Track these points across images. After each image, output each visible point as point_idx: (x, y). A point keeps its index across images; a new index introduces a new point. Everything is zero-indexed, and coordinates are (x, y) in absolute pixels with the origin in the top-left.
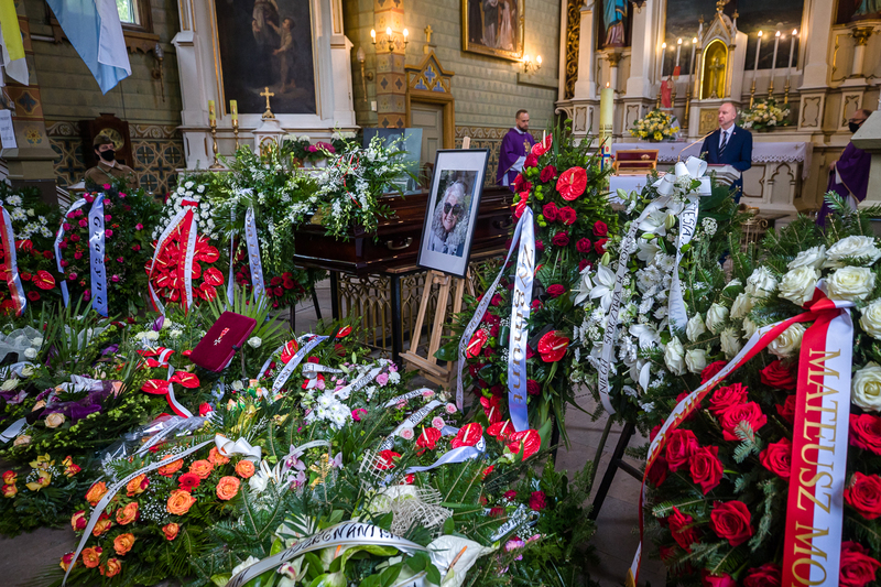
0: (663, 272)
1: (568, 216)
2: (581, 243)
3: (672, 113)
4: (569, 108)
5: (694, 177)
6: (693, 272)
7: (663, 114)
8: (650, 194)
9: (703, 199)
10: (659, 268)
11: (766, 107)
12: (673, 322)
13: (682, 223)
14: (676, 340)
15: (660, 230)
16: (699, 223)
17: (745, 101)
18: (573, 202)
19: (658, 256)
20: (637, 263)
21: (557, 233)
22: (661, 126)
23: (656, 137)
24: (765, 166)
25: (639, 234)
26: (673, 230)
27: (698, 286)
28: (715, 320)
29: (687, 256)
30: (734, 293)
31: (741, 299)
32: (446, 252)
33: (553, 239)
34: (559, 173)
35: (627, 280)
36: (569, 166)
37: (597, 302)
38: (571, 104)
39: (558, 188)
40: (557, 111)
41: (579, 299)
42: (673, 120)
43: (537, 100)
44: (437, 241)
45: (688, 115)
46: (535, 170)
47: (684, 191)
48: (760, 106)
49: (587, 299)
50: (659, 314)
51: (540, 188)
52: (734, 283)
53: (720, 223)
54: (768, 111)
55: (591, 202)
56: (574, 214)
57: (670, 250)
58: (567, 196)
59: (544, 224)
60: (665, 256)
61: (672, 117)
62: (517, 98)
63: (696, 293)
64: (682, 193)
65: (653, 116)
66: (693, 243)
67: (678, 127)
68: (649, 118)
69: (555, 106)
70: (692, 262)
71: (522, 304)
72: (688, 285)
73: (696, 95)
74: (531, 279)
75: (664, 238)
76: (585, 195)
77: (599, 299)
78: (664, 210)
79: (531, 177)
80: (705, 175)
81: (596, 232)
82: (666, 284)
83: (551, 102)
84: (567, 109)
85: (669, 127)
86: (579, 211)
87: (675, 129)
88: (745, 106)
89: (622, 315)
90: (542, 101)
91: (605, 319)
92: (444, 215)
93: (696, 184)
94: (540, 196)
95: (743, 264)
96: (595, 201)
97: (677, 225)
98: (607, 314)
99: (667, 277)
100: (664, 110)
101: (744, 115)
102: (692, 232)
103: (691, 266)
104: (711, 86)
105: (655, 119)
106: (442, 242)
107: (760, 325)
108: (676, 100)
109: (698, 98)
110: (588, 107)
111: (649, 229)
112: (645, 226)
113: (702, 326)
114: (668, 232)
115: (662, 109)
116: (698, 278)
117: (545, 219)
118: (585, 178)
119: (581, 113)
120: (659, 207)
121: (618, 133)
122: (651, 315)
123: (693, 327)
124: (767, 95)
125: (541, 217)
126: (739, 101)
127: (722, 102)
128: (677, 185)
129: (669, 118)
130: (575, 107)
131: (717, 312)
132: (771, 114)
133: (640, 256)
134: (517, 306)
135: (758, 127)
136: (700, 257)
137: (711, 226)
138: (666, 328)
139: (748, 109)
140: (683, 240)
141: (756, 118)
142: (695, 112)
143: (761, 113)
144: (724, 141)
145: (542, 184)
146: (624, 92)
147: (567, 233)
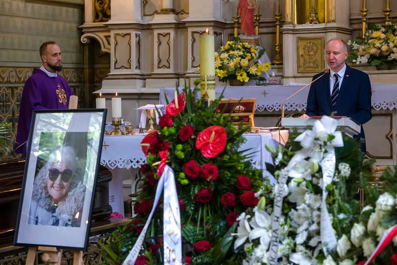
0: (312, 210)
1: (211, 173)
2: (226, 197)
3: (257, 43)
4: (102, 35)
5: (329, 132)
6: (336, 205)
7: (247, 45)
8: (293, 146)
9: (337, 150)
10: (309, 206)
11: (383, 36)
12: (326, 245)
13: (324, 169)
14: (329, 258)
15: (307, 176)
16: (337, 168)
17: (356, 26)
18: (213, 160)
19: (307, 196)
20: (289, 205)
21: (200, 191)
22: (245, 62)
23: (239, 78)
24: (390, 115)
25: (289, 180)
26: (317, 175)
27: (341, 216)
28: (358, 235)
29: (331, 193)
30: (368, 214)
31: (373, 217)
32: (56, 223)
33: (196, 196)
34: (197, 132)
35: (282, 220)
36: (206, 125)
37: (257, 242)
38: (107, 28)
39: (198, 146)
40: (84, 39)
41: (239, 243)
42: (261, 53)
43: (55, 24)
44: (42, 213)
45: (281, 45)
46: (173, 130)
47: (322, 143)
48: (375, 34)
49: (247, 241)
50: (313, 243)
51: (180, 147)
52: (367, 208)
53: (353, 168)
54: (386, 41)
55: (230, 159)
56: (216, 171)
57: (317, 190)
58: (207, 154)
59: (186, 182)
60: (313, 196)
61: (259, 48)
62: (26, 21)
63: (341, 221)
64: (321, 146)
65: (231, 48)
66: (334, 183)
67: (268, 64)
68: (227, 51)
69: (81, 32)
70: (335, 198)
71: (174, 260)
72: (334, 216)
73: (289, 19)
74: (179, 236)
75: (311, 182)
76: (225, 152)
77: (258, 239)
78: (307, 159)
79: (168, 137)
80: (337, 130)
81: (240, 186)
82: (315, 219)
83: (74, 26)
84: (100, 36)
85: (256, 63)
86: (220, 168)
87: (264, 66)
88: (356, 34)
89: (282, 249)
90: (61, 25)
91: (266, 255)
92: (50, 182)
93: (331, 137)
94: (182, 155)
95: (372, 194)
96: (235, 157)
97: (320, 170)
98: (268, 250)
99: (316, 213)
100: (247, 40)
101: (356, 46)
102: (332, 175)
103: (334, 201)
104: (308, 6)
105: (236, 52)
106: (50, 214)
107: (387, 228)
108: (261, 24)
109: (292, 23)
110: (133, 33)
111: (297, 175)
112: (292, 174)
113: (349, 243)
114: (313, 176)
115: (242, 37)
116: (340, 210)
117: (187, 177)
118: (224, 136)
119: (123, 42)
120: (304, 157)
121: (182, 72)
122: (306, 244)
123: (342, 246)
124: (383, 20)
125: (182, 175)
126: (346, 26)
127: (326, 30)
128: (317, 139)
129: (255, 50)
130: (112, 33)
131: (358, 230)
132: (391, 45)
133: (291, 199)
134: (169, 262)
135: (376, 62)
136: (340, 195)
137: (345, 169)
138: (321, 252)
139: (360, 38)
140: (326, 181)
141: (373, 51)
142: (289, 43)
143: (378, 44)
144: (336, 85)
145: (182, 143)
146: (185, 12)
147: (209, 190)
